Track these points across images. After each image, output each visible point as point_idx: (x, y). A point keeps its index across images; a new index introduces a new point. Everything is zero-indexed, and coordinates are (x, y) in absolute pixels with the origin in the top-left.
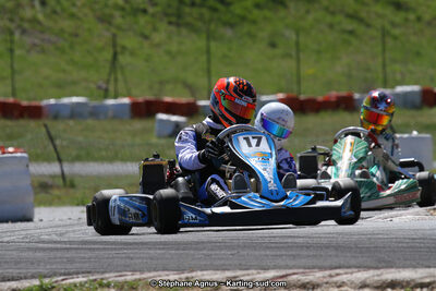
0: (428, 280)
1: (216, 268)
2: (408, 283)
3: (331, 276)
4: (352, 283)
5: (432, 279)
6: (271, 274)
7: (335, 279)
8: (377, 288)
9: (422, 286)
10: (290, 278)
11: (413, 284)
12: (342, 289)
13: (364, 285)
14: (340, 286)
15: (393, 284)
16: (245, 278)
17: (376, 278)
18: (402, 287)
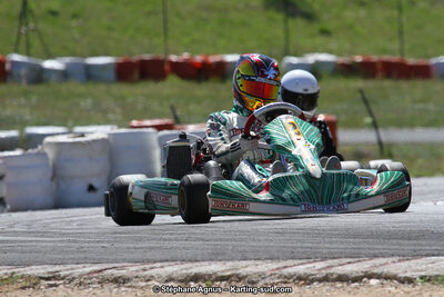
0: (229, 273)
1: (42, 263)
2: (210, 276)
3: (145, 270)
4: (160, 277)
5: (234, 272)
6: (89, 268)
7: (145, 273)
8: (181, 281)
9: (222, 279)
10: (105, 273)
11: (214, 277)
12: (150, 283)
13: (170, 279)
14: (149, 280)
15: (196, 278)
16: (62, 274)
17: (184, 271)
18: (205, 281)
